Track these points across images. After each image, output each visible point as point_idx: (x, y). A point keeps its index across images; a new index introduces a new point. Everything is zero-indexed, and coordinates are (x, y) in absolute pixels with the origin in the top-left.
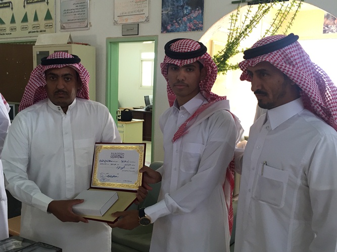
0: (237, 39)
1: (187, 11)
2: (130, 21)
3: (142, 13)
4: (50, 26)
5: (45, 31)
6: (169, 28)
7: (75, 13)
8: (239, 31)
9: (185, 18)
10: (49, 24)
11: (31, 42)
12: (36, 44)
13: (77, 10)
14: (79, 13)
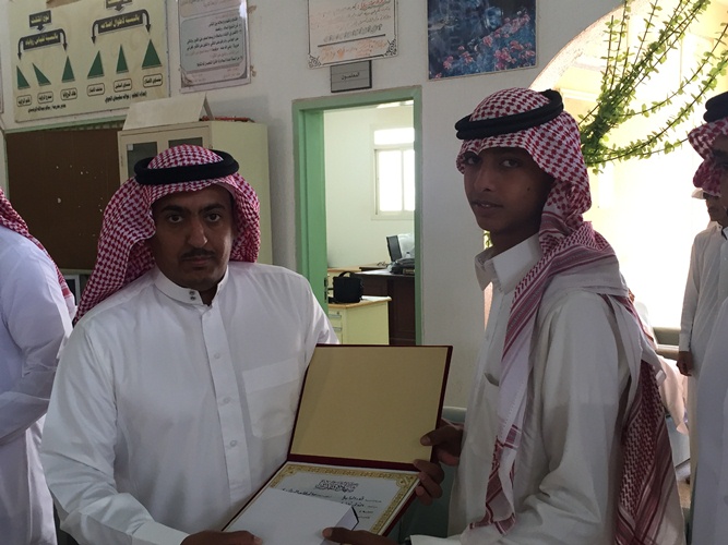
0: (628, 81)
1: (493, 21)
2: (349, 56)
3: (378, 33)
4: (156, 81)
5: (144, 94)
6: (448, 65)
7: (214, 46)
8: (631, 60)
9: (489, 39)
10: (153, 78)
11: (113, 122)
12: (126, 127)
13: (220, 39)
14: (223, 45)
